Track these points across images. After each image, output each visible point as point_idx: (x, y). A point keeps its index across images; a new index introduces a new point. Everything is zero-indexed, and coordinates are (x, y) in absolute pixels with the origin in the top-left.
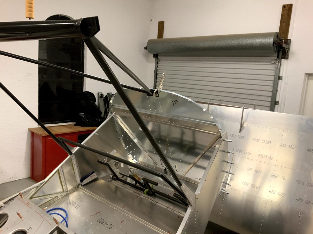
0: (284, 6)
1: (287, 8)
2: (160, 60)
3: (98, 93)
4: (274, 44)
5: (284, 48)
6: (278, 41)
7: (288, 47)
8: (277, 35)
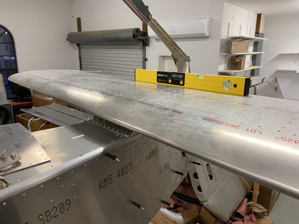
4: (134, 37)
5: (143, 39)
6: (138, 35)
7: (146, 38)
8: (137, 30)
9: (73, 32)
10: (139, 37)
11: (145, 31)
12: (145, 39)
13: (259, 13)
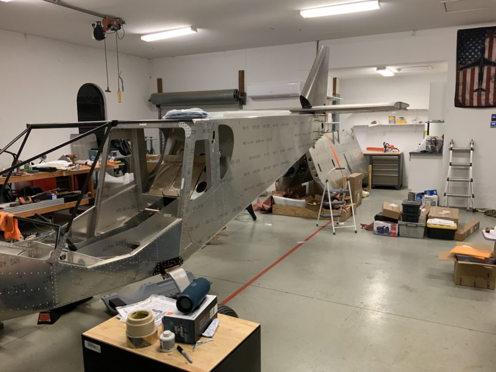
0: (240, 72)
2: (161, 110)
4: (234, 96)
5: (240, 99)
7: (244, 98)
8: (236, 91)
9: (154, 94)
11: (242, 92)
13: (335, 77)
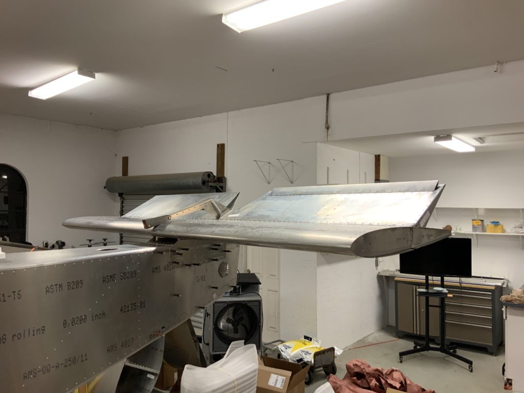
0: (218, 145)
1: (220, 147)
2: (124, 199)
3: (43, 242)
4: (204, 183)
5: (216, 187)
6: (210, 180)
7: (221, 184)
8: (209, 174)
9: (114, 177)
10: (210, 184)
11: (219, 176)
12: (220, 187)
13: (377, 154)
